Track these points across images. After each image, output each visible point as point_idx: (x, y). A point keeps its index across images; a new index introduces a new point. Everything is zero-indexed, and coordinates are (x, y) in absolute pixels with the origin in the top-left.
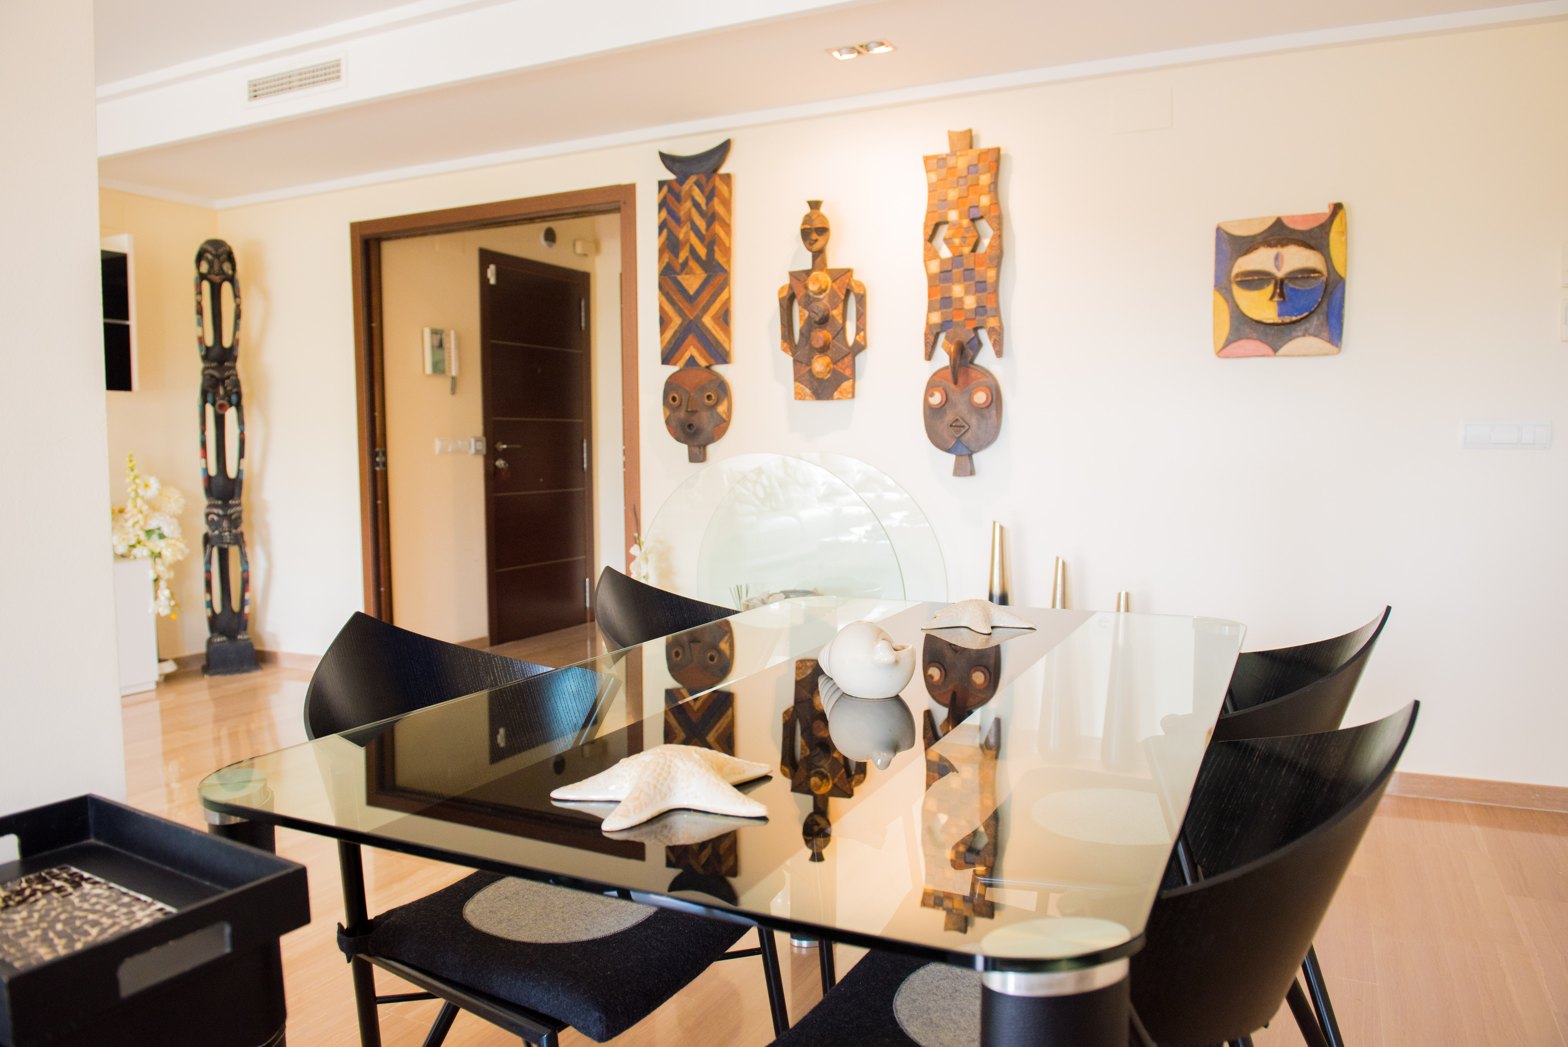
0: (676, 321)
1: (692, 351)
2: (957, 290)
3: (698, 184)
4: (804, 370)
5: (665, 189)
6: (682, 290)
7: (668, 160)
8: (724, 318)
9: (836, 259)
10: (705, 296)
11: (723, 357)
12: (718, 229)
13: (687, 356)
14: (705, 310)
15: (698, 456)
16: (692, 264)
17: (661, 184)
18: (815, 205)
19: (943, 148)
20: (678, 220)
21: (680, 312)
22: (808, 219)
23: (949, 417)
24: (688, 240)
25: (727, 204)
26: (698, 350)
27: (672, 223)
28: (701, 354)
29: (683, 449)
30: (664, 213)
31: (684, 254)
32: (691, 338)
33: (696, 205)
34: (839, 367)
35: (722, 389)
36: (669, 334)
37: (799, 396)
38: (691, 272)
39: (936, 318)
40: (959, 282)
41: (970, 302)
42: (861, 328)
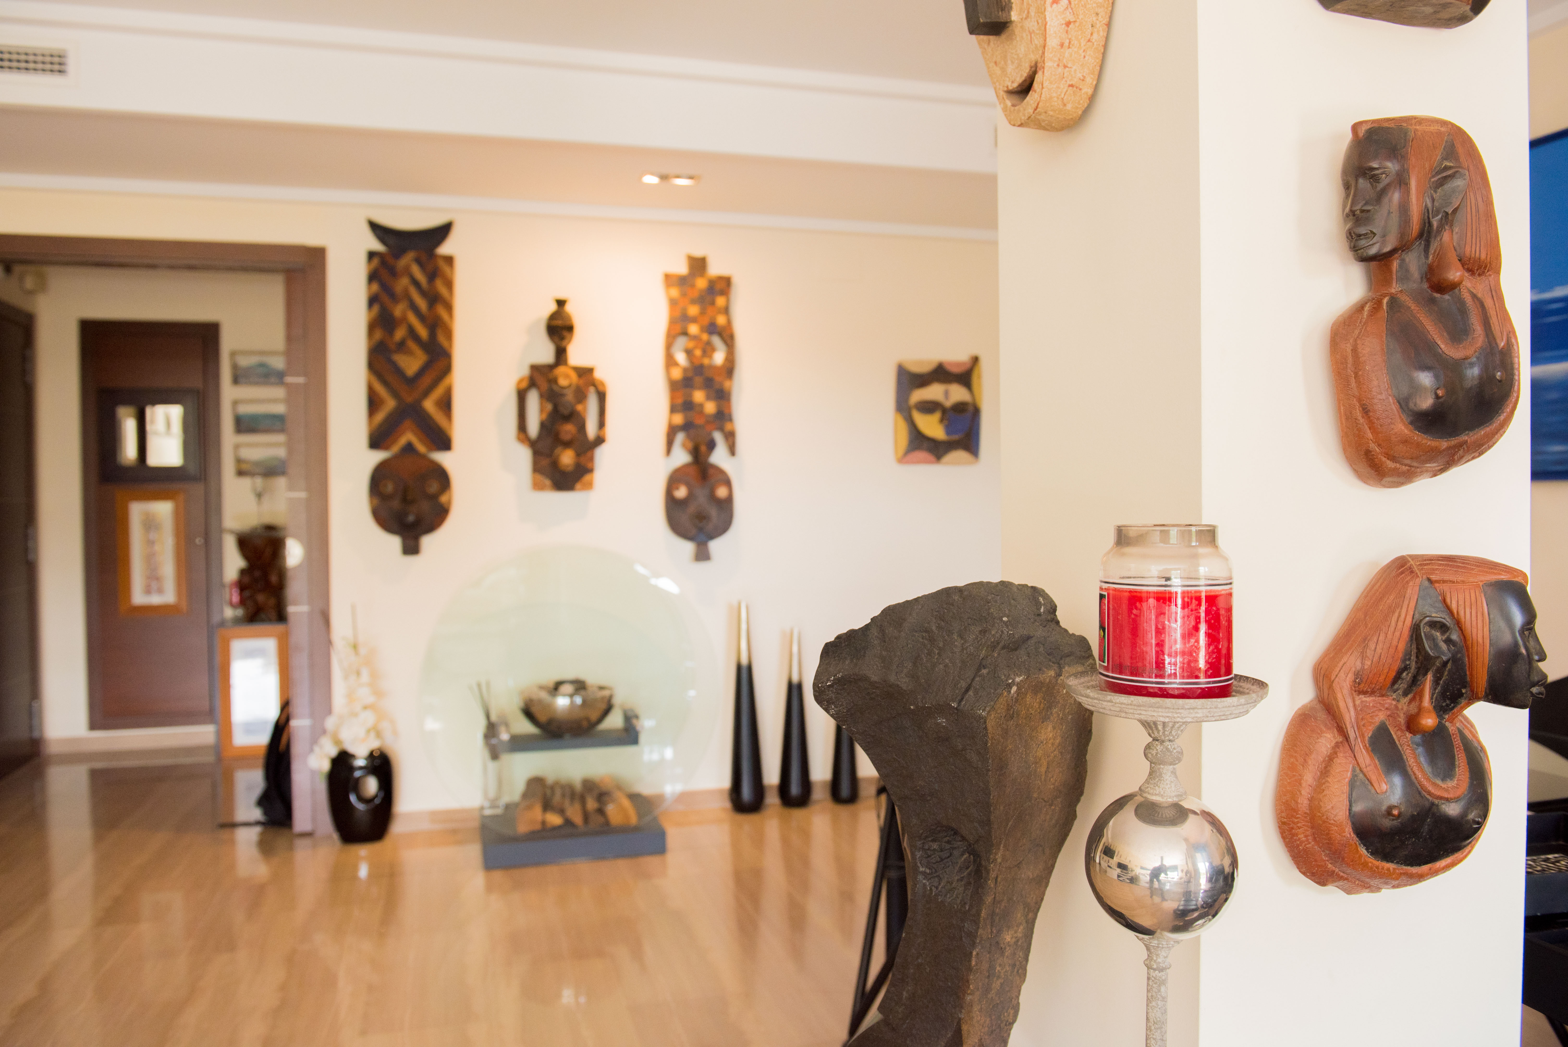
0: (390, 404)
1: (408, 436)
2: (699, 396)
3: (418, 261)
4: (545, 462)
5: (376, 261)
6: (399, 371)
7: (377, 228)
8: (446, 405)
9: (577, 355)
10: (426, 380)
11: (444, 443)
12: (441, 311)
13: (402, 441)
14: (426, 393)
15: (411, 548)
16: (411, 344)
17: (371, 255)
18: (561, 303)
19: (682, 269)
20: (392, 296)
21: (395, 394)
22: (553, 317)
23: (692, 509)
24: (404, 319)
25: (449, 285)
26: (415, 434)
27: (385, 299)
28: (421, 440)
29: (394, 542)
30: (375, 287)
31: (400, 333)
32: (408, 423)
33: (416, 283)
34: (583, 460)
35: (443, 478)
36: (380, 417)
37: (537, 486)
38: (409, 353)
39: (678, 419)
40: (699, 388)
41: (710, 408)
42: (602, 424)
